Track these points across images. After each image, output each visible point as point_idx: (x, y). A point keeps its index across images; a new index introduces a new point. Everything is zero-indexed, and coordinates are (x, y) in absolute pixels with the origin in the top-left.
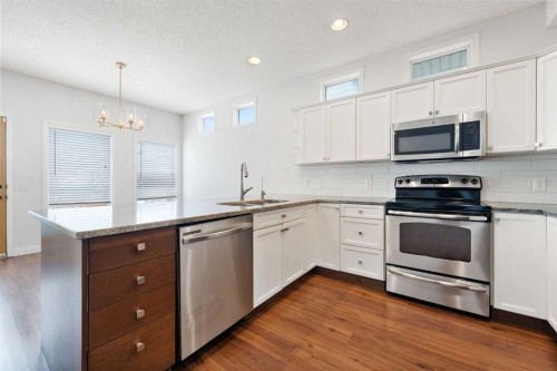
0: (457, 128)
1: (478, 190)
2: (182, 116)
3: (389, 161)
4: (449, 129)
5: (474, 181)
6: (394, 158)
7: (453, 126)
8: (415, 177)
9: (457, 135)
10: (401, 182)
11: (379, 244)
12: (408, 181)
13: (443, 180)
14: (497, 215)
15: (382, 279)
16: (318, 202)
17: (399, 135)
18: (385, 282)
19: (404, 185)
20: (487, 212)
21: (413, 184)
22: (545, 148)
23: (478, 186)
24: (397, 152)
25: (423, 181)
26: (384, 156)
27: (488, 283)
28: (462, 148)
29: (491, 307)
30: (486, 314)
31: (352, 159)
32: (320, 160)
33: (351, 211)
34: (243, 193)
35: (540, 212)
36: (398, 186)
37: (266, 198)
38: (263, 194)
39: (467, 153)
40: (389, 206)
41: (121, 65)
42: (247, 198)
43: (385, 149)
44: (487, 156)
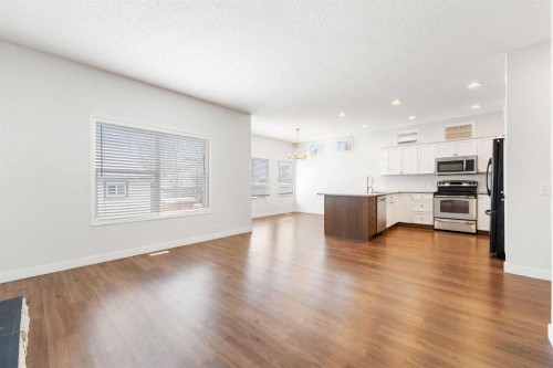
0: (465, 161)
3: (434, 174)
5: (474, 183)
6: (437, 173)
8: (447, 182)
9: (465, 165)
10: (440, 183)
11: (431, 210)
12: (444, 184)
13: (460, 183)
14: (479, 196)
17: (439, 163)
18: (434, 225)
20: (476, 195)
21: (447, 185)
23: (476, 185)
24: (439, 171)
25: (451, 183)
26: (432, 172)
28: (467, 170)
29: (477, 230)
30: (475, 232)
32: (398, 173)
36: (439, 185)
39: (469, 172)
40: (435, 194)
43: (433, 169)
44: (478, 173)
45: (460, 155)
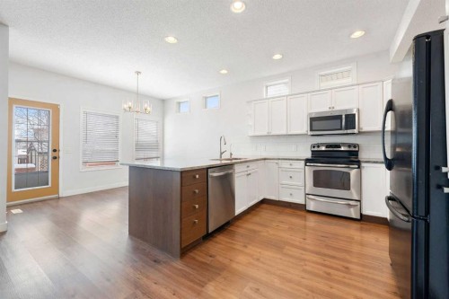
0: (344, 116)
1: (357, 151)
2: (163, 101)
3: (307, 134)
4: (339, 117)
5: (355, 147)
6: (310, 133)
7: (341, 116)
8: (323, 144)
9: (344, 121)
10: (314, 147)
11: (302, 183)
12: (318, 147)
13: (338, 146)
14: (363, 165)
15: (304, 203)
16: (265, 159)
17: (312, 120)
18: (305, 205)
19: (316, 149)
20: (358, 163)
21: (323, 148)
23: (357, 149)
24: (311, 130)
26: (304, 131)
27: (360, 201)
28: (346, 128)
29: (361, 214)
30: (359, 217)
31: (284, 132)
32: (266, 134)
33: (285, 164)
34: (221, 154)
36: (313, 149)
37: (233, 157)
38: (231, 154)
39: (349, 131)
40: (307, 161)
41: (138, 73)
42: (224, 156)
43: (304, 127)
44: (360, 133)
45: (337, 108)
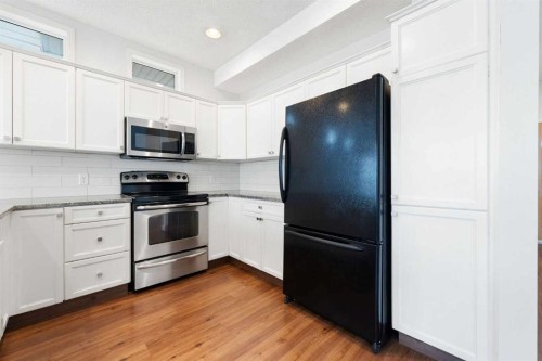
1: (185, 183)
4: (177, 135)
7: (180, 133)
8: (143, 173)
10: (127, 177)
12: (135, 177)
13: (164, 176)
15: (129, 281)
16: (14, 210)
22: (223, 158)
24: (133, 147)
25: (149, 177)
27: (205, 246)
29: (208, 261)
33: (88, 214)
35: (226, 195)
36: (125, 181)
